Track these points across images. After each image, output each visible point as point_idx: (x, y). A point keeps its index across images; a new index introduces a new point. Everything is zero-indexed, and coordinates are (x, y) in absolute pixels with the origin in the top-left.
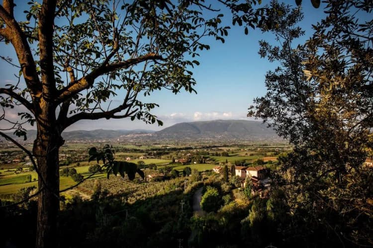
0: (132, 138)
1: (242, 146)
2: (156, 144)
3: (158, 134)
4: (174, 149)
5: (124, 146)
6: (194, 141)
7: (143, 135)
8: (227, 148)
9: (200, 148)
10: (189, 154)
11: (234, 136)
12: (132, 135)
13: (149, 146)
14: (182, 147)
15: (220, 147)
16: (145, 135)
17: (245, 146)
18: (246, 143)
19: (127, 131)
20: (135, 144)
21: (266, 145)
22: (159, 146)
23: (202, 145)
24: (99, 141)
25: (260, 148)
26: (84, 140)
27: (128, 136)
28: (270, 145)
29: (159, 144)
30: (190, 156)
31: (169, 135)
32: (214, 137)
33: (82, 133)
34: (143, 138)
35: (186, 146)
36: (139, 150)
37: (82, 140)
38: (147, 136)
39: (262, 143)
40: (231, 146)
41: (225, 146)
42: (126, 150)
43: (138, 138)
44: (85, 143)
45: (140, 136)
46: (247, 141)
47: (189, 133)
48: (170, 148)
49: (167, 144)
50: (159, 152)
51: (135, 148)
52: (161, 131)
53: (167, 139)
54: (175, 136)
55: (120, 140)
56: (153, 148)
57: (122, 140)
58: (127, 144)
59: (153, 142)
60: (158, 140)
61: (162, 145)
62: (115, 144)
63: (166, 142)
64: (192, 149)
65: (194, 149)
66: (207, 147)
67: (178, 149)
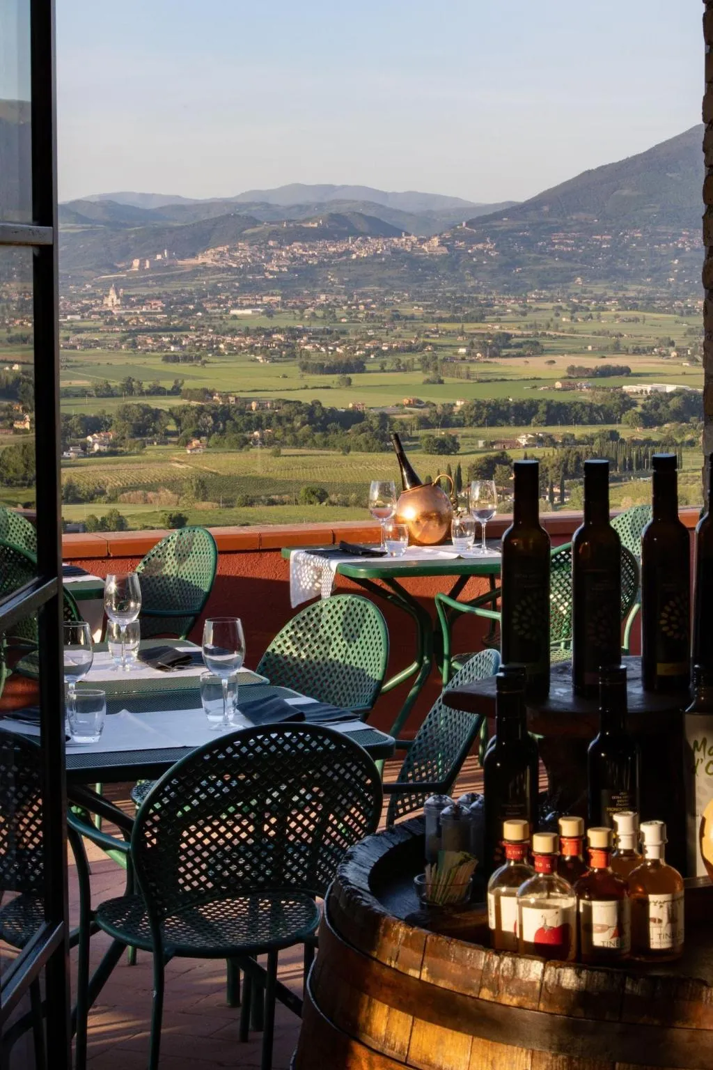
2: (500, 346)
5: (196, 377)
7: (360, 249)
12: (245, 251)
13: (438, 366)
16: (378, 245)
19: (181, 208)
20: (289, 351)
22: (535, 366)
27: (207, 258)
29: (534, 348)
31: (619, 250)
36: (352, 418)
43: (303, 276)
48: (659, 399)
49: (617, 349)
50: (568, 441)
51: (306, 398)
52: (535, 204)
53: (598, 289)
54: (678, 253)
55: (126, 300)
56: (489, 394)
57: (142, 301)
58: (212, 348)
59: (470, 327)
60: (512, 305)
61: (564, 362)
62: (88, 345)
63: (604, 324)
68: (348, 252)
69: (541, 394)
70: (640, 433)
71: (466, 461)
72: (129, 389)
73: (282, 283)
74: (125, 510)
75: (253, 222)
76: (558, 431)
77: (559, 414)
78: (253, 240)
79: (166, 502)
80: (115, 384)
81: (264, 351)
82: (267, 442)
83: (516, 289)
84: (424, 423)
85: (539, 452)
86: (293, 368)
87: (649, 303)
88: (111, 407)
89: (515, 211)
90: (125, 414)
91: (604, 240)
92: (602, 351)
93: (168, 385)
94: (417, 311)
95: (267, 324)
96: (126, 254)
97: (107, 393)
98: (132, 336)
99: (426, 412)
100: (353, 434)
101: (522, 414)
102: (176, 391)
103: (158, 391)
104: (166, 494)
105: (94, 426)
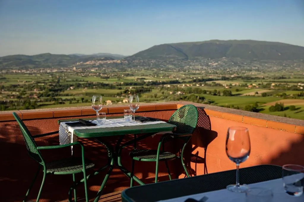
0: (93, 66)
1: (249, 79)
2: (128, 75)
3: (128, 61)
4: (155, 84)
5: (86, 79)
6: (179, 71)
7: (109, 62)
8: (228, 83)
9: (190, 82)
10: (179, 92)
11: (236, 64)
12: (93, 62)
13: (119, 78)
14: (165, 80)
15: (218, 80)
16: (112, 61)
17: (252, 79)
18: (253, 73)
19: (83, 56)
20: (99, 76)
21: (283, 78)
22: (133, 78)
23: (192, 76)
24: (48, 71)
25: (274, 82)
26: (27, 70)
27: (88, 63)
28: (289, 78)
29: (132, 75)
30: (180, 94)
31: (144, 62)
32: (207, 65)
33: (21, 59)
34: (108, 65)
35: (171, 80)
36: (107, 85)
37: (22, 69)
38: (114, 63)
39: (278, 75)
40: (233, 79)
41: (224, 79)
42: (90, 85)
43: (101, 65)
44: (30, 74)
45: (104, 64)
46: (256, 70)
47: (172, 60)
48: (149, 82)
49: (143, 75)
50: (137, 88)
51: (101, 82)
52: (132, 56)
53: (141, 67)
54: (152, 63)
55: (76, 68)
56: (126, 82)
57: (79, 68)
58: (88, 75)
59: (124, 72)
60: (129, 69)
61: (136, 77)
62: (71, 74)
63: (142, 72)
64: (179, 83)
65: (182, 83)
66: (200, 81)
67: (160, 84)
68: (107, 62)
69: (133, 81)
70: (146, 87)
71: (123, 91)
72: (77, 81)
73: (98, 66)
74: (76, 97)
75: (94, 58)
76: (135, 86)
77: (135, 84)
78: (94, 60)
79: (82, 96)
80: (75, 80)
81: (96, 76)
82: (96, 88)
83: (130, 67)
84: (118, 85)
85: (133, 89)
86: (99, 78)
87: (148, 69)
88: (74, 83)
89: (130, 57)
90: (76, 84)
91: (142, 61)
92: (142, 76)
93: (82, 80)
94: (117, 70)
95: (96, 72)
96: (77, 62)
97: (73, 81)
98: (77, 73)
99: (118, 84)
100: (107, 87)
101: (131, 84)
102: (83, 81)
103: (81, 81)
104: (82, 95)
105: (72, 86)
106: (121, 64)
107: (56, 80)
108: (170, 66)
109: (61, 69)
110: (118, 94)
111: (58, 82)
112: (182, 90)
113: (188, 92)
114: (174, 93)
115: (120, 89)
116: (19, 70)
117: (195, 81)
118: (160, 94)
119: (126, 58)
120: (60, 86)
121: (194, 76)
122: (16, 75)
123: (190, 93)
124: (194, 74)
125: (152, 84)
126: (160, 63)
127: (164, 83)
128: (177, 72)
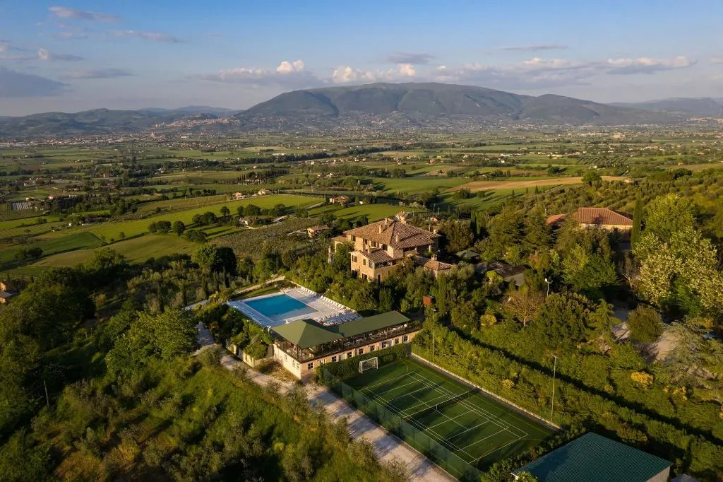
0: (184, 130)
2: (244, 145)
3: (242, 118)
4: (290, 159)
6: (325, 135)
7: (209, 122)
9: (345, 155)
10: (331, 173)
12: (182, 122)
14: (304, 153)
16: (213, 121)
20: (198, 147)
21: (481, 145)
22: (253, 149)
23: (346, 144)
27: (173, 124)
29: (252, 145)
30: (333, 177)
31: (267, 121)
34: (209, 128)
35: (313, 152)
36: (216, 163)
37: (64, 137)
38: (218, 123)
40: (408, 148)
41: (396, 148)
43: (196, 129)
44: (79, 147)
45: (201, 126)
48: (281, 157)
49: (270, 145)
50: (264, 167)
51: (205, 158)
52: (248, 111)
53: (264, 130)
55: (156, 135)
56: (245, 157)
57: (160, 134)
58: (180, 146)
59: (236, 140)
60: (245, 134)
61: (259, 148)
63: (266, 139)
64: (328, 157)
65: (333, 156)
66: (359, 152)
67: (299, 159)
69: (256, 156)
70: (279, 165)
72: (164, 157)
73: (192, 130)
75: (184, 115)
76: (261, 165)
77: (261, 161)
80: (160, 156)
81: (191, 147)
82: (199, 169)
83: (244, 131)
84: (233, 164)
85: (259, 171)
86: (199, 151)
87: (275, 133)
89: (245, 112)
90: (165, 163)
91: (264, 119)
92: (267, 145)
94: (224, 136)
95: (191, 140)
96: (154, 123)
98: (160, 143)
99: (232, 161)
101: (253, 161)
102: (174, 157)
103: (170, 157)
105: (159, 166)
106: (230, 124)
107: (131, 158)
108: (311, 127)
109: (130, 137)
110: (239, 180)
111: (134, 160)
112: (335, 169)
113: (343, 172)
114: (323, 176)
115: (238, 170)
116: (58, 140)
117: (351, 153)
118: (302, 178)
119: (238, 115)
120: (141, 167)
121: (349, 144)
122: (57, 148)
123: (347, 175)
124: (349, 141)
125: (286, 161)
126: (293, 122)
127: (304, 158)
128: (321, 137)
